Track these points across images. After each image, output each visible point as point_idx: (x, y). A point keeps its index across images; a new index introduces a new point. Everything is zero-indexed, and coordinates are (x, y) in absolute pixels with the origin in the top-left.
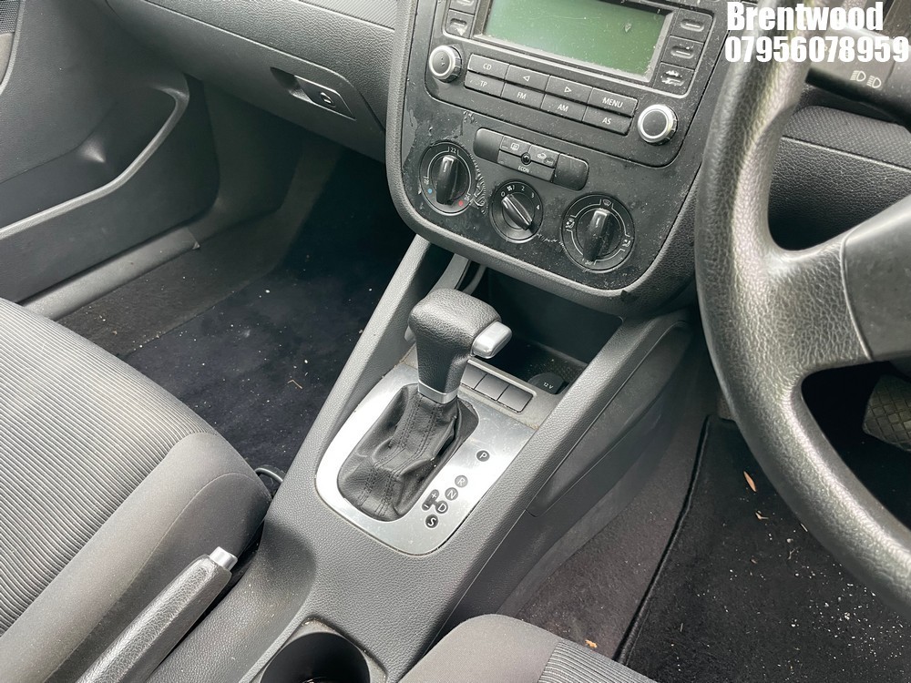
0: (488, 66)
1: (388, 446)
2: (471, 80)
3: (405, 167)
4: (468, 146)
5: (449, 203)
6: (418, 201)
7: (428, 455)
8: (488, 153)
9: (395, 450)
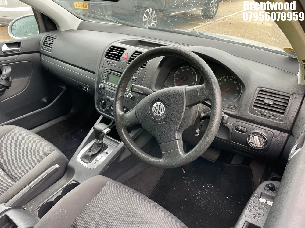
0: (108, 87)
1: (90, 151)
2: (106, 89)
3: (97, 102)
4: (106, 99)
5: (104, 108)
6: (99, 108)
7: (96, 152)
8: (109, 100)
9: (91, 152)
